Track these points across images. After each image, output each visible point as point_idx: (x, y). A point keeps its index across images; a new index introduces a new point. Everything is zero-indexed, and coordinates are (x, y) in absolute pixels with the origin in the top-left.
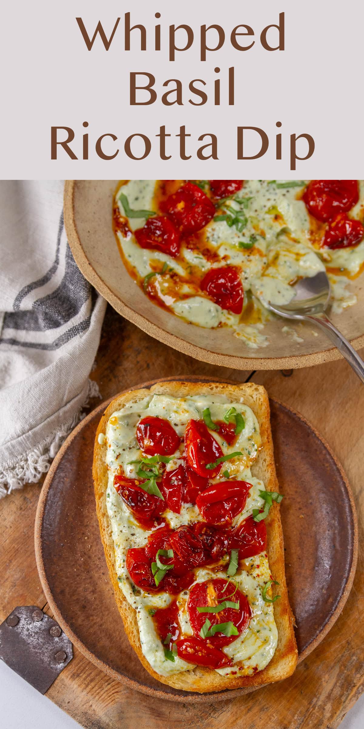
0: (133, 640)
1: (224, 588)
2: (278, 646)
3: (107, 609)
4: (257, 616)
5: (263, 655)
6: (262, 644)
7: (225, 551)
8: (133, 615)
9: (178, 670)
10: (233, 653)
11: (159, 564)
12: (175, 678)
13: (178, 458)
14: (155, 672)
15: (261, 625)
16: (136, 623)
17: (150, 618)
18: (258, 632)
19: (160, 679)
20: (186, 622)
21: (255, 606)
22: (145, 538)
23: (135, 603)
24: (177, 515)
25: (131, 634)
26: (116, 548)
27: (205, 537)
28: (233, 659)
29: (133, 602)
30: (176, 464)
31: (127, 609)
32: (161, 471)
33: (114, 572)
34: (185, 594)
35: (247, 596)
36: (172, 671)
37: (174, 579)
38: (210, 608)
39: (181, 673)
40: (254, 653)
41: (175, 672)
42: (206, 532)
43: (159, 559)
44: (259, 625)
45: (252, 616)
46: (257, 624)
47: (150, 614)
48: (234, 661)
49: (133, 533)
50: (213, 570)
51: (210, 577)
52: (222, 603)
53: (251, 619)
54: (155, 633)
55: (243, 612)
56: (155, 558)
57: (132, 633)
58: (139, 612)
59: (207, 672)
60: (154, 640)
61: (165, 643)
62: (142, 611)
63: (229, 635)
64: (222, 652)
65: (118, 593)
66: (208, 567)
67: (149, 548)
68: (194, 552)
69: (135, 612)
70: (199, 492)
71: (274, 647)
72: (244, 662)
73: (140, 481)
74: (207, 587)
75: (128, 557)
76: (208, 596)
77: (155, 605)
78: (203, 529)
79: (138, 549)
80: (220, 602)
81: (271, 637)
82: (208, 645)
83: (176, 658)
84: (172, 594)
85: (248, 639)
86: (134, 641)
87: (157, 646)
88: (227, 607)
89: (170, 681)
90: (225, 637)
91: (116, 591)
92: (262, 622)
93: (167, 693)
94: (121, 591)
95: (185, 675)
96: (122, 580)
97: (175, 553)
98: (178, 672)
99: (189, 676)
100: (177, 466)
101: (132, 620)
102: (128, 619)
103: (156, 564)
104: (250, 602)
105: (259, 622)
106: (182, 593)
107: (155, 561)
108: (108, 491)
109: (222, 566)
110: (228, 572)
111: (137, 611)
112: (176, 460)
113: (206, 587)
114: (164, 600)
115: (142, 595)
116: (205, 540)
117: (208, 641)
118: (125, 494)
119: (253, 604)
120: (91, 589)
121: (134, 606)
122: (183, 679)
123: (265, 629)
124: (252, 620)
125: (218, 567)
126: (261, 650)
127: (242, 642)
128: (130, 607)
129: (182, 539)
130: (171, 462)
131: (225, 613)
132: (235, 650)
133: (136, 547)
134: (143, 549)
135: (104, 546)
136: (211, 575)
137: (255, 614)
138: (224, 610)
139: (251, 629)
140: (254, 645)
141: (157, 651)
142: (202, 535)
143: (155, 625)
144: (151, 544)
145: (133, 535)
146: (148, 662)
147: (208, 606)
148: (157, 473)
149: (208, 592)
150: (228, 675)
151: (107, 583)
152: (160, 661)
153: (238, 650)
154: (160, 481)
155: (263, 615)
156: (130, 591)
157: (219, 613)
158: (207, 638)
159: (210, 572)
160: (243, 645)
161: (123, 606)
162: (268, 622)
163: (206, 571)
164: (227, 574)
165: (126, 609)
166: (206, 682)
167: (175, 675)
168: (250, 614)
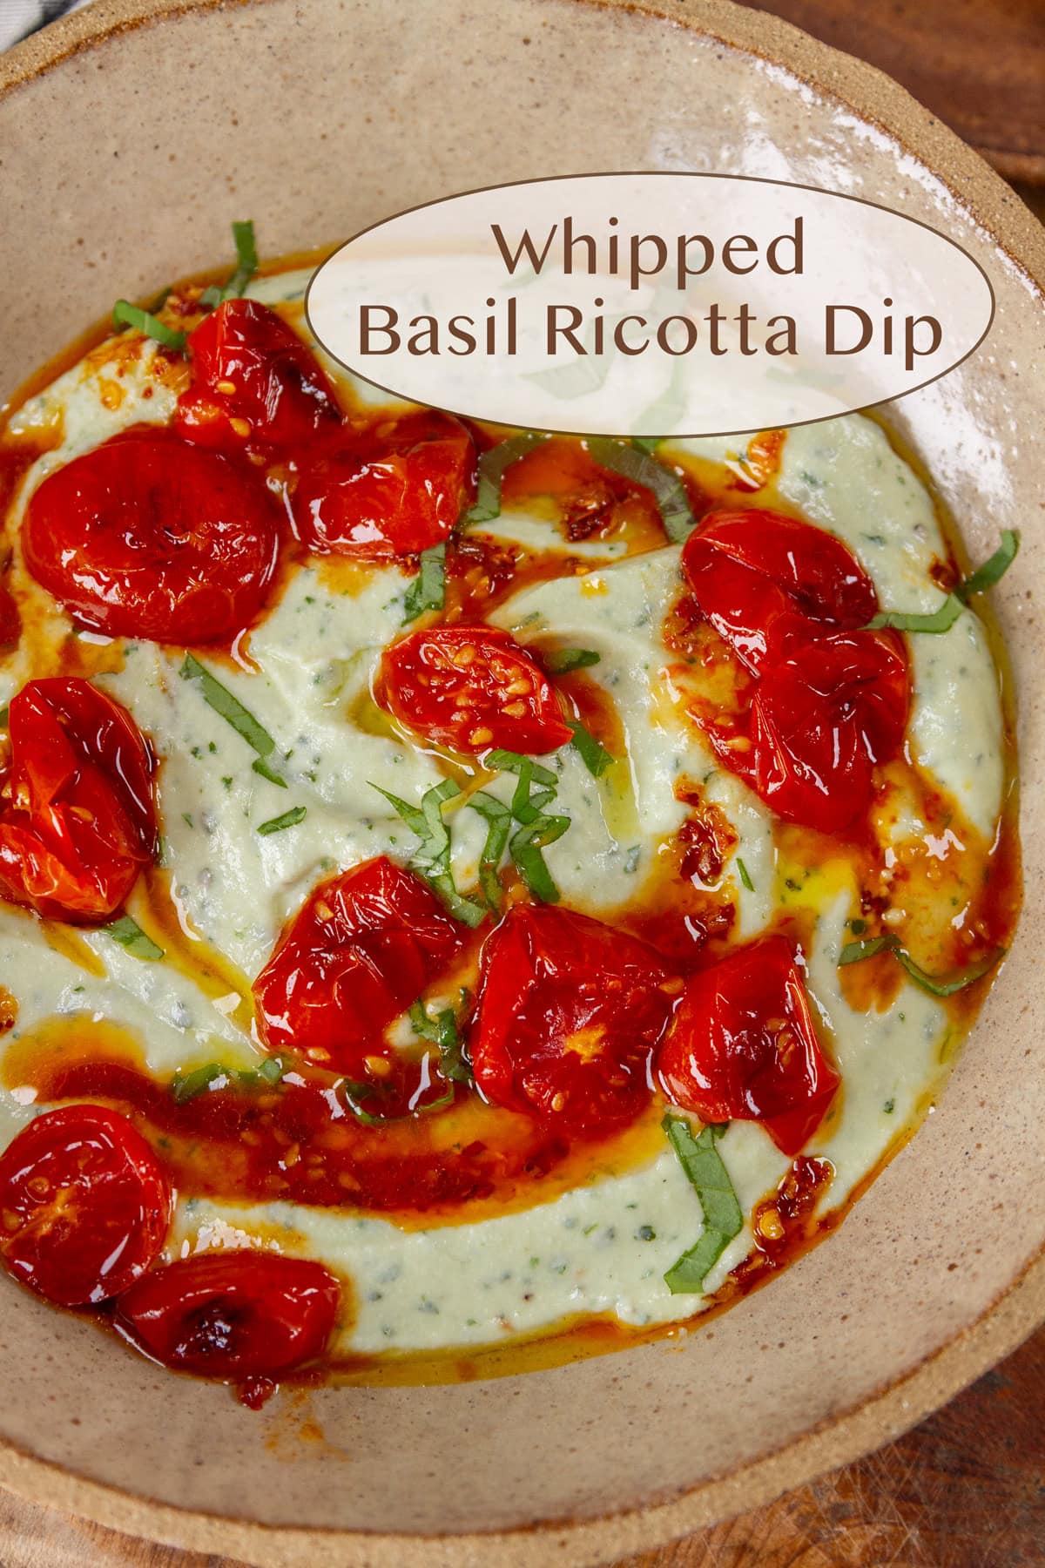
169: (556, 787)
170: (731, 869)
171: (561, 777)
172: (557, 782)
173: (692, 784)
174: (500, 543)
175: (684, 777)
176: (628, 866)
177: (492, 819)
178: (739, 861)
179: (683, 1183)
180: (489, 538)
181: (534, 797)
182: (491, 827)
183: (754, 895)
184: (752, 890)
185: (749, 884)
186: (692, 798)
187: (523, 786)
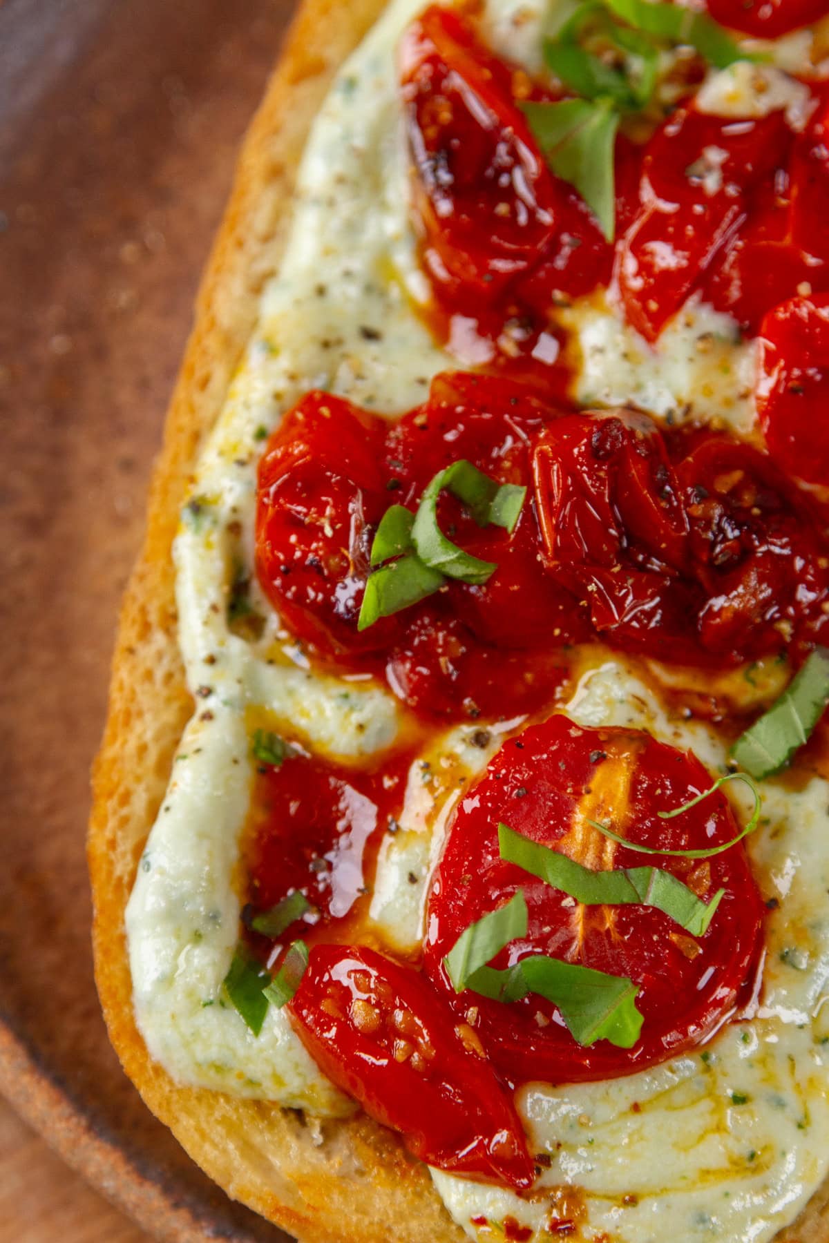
0: (108, 834)
1: (679, 805)
2: (800, 1221)
3: (61, 641)
4: (770, 1025)
5: (702, 1220)
6: (727, 1165)
7: (779, 634)
8: (170, 716)
9: (251, 1083)
10: (562, 1134)
11: (426, 528)
12: (217, 1115)
13: (792, 68)
14: (137, 1039)
15: (769, 1079)
16: (164, 769)
17: (245, 774)
18: (740, 1100)
19: (148, 1082)
20: (413, 879)
21: (788, 969)
22: (422, 382)
23: (212, 660)
24: (639, 343)
25: (112, 804)
26: (255, 356)
27: (717, 511)
28: (546, 1160)
29: (203, 654)
30: (761, 89)
31: (159, 674)
32: (669, 93)
33: (185, 469)
34: (480, 740)
35: (774, 904)
36: (219, 1068)
37: (462, 642)
38: (561, 863)
39: (260, 1107)
40: (664, 1190)
41: (232, 1083)
42: (736, 492)
43: (438, 505)
44: (758, 1073)
45: (749, 1012)
46: (751, 1063)
47: (254, 752)
48: (548, 1178)
49: (374, 323)
50: (673, 699)
51: (640, 722)
52: (632, 872)
53: (735, 1021)
54: (234, 853)
55: (710, 971)
56: (419, 494)
57: (125, 799)
58: (208, 716)
59: (389, 1167)
60: (211, 880)
61: (259, 924)
62: (224, 717)
63: (587, 1038)
64: (510, 1100)
65: (154, 579)
66: (656, 669)
67: (414, 430)
68: (625, 556)
69: (187, 711)
70: (804, 289)
71: (779, 1214)
72: (592, 1205)
73: (538, 93)
74: (602, 759)
75: (291, 422)
76: (588, 801)
77: (302, 723)
78: (727, 469)
79: (360, 411)
80: (625, 860)
81: (790, 1157)
82: (460, 1031)
83: (277, 1016)
84: (414, 709)
85: (671, 1108)
86: (112, 844)
87: (214, 918)
88: (650, 901)
89: (190, 1113)
90: (563, 1036)
91: (146, 560)
92: (781, 1069)
93: (143, 1173)
94: (170, 574)
95: (272, 1125)
96: (206, 523)
97: (528, 513)
98: (247, 1093)
99: (290, 1140)
100: (762, 106)
101: (157, 739)
102: (138, 727)
103: (413, 521)
104: (773, 941)
105: (764, 1058)
106: (467, 730)
107: (414, 508)
108: (357, 65)
109: (725, 701)
110: (741, 747)
111: (203, 706)
112: (770, 75)
113: (593, 756)
114: (356, 718)
115: (266, 642)
116: (708, 527)
117: (472, 1013)
118: (434, 119)
119: (784, 958)
120: (31, 504)
121: (197, 676)
122: (257, 1139)
123: (780, 1104)
124: (737, 1029)
125: (703, 697)
126: (708, 1194)
127: (636, 1108)
128: (176, 674)
129: (601, 461)
130: (742, 70)
131: (621, 927)
132: (580, 1123)
133: (357, 400)
134: (381, 425)
135: (202, 322)
136: (652, 718)
137: (765, 1013)
138: (624, 909)
139: (708, 1069)
140: (686, 1149)
141: (197, 937)
142: (709, 496)
143: (250, 819)
144: (440, 417)
145: (370, 335)
146: (127, 972)
147: (556, 850)
148: (644, 90)
149: (593, 785)
150: (483, 1228)
151: (121, 522)
152: (190, 993)
153: (590, 1135)
154: (641, 135)
155: (805, 1038)
156: (216, 593)
157: (593, 911)
158: (469, 997)
159: (654, 703)
160: (633, 1123)
161: (147, 653)
162: (811, 1081)
163: (634, 686)
164: (731, 752)
165: (149, 676)
166: (362, 1210)
167: (227, 1098)
168: (742, 1000)
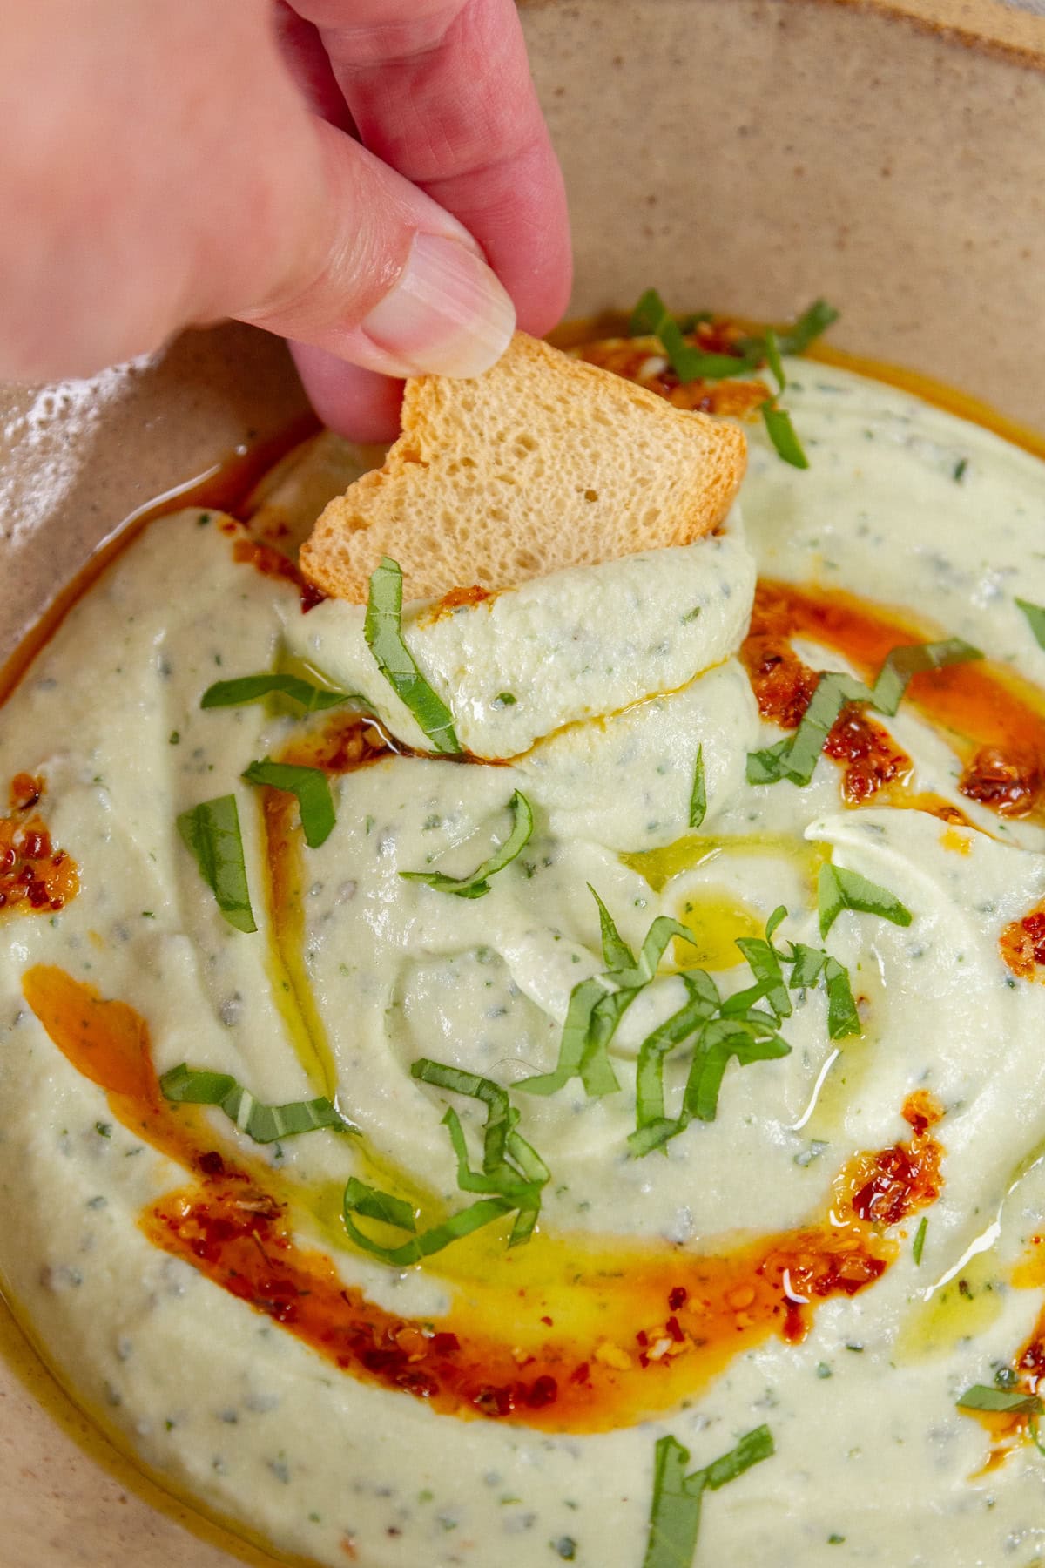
169: (784, 1021)
170: (910, 1224)
171: (796, 1013)
172: (788, 1016)
173: (927, 1106)
174: (891, 748)
175: (924, 1094)
176: (802, 1158)
177: (696, 998)
178: (925, 1220)
179: (641, 1517)
180: (884, 735)
181: (755, 1011)
182: (690, 1004)
183: (915, 1268)
184: (918, 1262)
185: (918, 1251)
186: (920, 1123)
187: (754, 993)
